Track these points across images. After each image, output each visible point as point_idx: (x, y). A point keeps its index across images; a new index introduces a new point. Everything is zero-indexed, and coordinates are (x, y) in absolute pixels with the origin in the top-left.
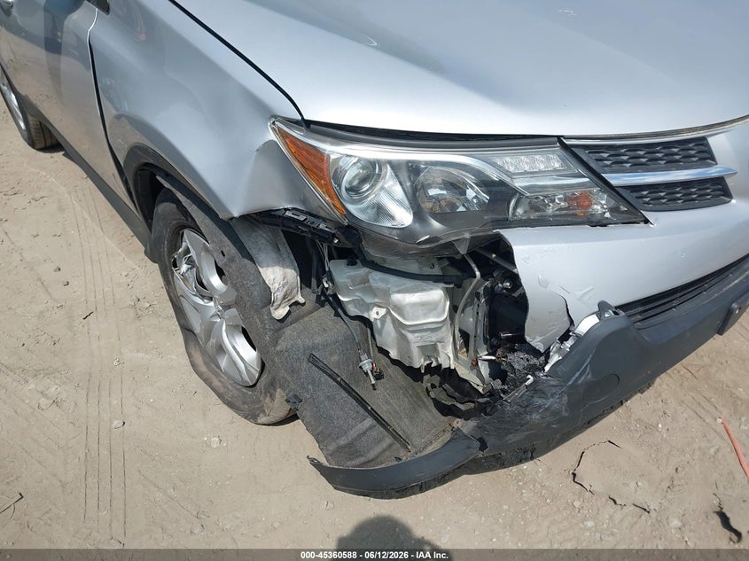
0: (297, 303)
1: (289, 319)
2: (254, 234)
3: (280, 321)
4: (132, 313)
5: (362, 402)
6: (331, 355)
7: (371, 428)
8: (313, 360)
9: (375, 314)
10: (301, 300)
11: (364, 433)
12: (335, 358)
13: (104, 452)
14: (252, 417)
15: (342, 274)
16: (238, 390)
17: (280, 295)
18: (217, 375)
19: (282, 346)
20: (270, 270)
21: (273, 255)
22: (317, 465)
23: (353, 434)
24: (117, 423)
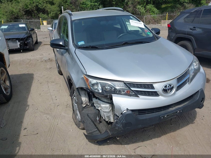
0: (87, 105)
1: (86, 107)
2: (82, 92)
3: (84, 107)
4: (66, 106)
5: (95, 125)
6: (91, 115)
7: (96, 131)
8: (88, 115)
9: (99, 109)
10: (88, 104)
11: (95, 131)
12: (92, 116)
13: (53, 128)
14: (79, 127)
15: (94, 100)
16: (79, 122)
17: (84, 103)
18: (76, 119)
19: (83, 112)
20: (83, 98)
21: (84, 95)
22: (85, 134)
23: (93, 131)
24: (56, 124)
